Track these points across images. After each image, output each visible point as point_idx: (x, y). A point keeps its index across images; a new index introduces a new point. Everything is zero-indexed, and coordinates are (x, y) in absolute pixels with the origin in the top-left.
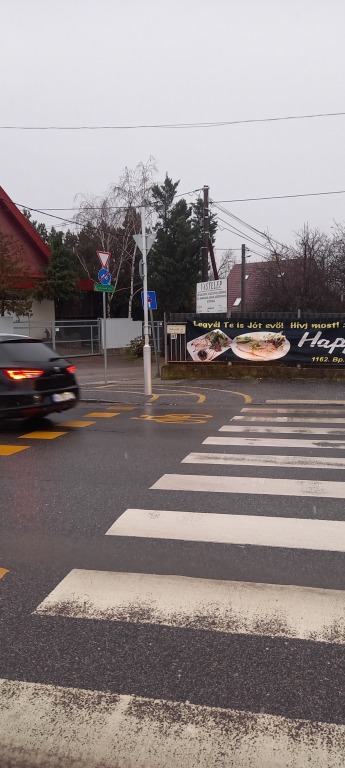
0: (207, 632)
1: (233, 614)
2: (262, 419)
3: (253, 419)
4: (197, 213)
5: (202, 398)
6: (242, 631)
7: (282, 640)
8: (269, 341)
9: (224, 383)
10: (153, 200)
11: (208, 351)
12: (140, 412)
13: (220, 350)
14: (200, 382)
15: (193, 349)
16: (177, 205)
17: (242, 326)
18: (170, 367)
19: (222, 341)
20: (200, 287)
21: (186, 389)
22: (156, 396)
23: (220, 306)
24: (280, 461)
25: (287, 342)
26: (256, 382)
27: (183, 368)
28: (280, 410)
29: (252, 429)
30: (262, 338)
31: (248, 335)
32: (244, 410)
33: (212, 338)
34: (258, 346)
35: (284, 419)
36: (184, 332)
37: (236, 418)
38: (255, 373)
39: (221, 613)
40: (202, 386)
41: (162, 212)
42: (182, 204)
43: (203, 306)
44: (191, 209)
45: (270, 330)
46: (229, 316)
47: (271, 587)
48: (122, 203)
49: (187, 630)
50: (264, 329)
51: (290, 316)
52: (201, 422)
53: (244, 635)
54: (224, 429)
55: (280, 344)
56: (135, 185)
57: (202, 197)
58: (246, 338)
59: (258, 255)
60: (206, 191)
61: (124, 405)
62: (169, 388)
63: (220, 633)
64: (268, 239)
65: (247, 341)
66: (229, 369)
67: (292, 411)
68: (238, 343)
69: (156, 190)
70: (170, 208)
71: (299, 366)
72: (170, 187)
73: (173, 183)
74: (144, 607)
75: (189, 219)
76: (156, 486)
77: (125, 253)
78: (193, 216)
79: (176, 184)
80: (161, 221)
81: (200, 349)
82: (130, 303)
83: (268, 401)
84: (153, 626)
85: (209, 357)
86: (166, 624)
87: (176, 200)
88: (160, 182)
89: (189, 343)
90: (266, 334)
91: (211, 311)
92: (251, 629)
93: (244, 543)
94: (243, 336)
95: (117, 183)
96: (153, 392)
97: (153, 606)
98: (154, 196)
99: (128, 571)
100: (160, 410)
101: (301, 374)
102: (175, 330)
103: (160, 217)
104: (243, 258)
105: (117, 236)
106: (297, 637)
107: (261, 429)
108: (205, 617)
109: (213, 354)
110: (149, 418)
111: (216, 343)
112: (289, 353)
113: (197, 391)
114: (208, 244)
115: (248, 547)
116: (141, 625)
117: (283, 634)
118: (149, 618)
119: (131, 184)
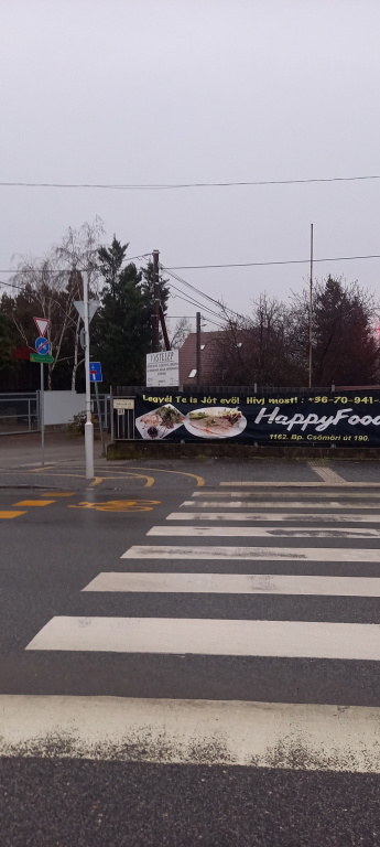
0: (137, 763)
1: (167, 739)
2: (214, 504)
3: (205, 504)
4: (148, 278)
5: (151, 481)
6: (176, 760)
7: (219, 767)
8: (224, 418)
9: (175, 463)
10: (99, 263)
11: (158, 427)
12: (80, 498)
13: (172, 427)
14: (149, 462)
15: (142, 425)
16: (126, 269)
17: (195, 401)
18: (116, 446)
19: (173, 417)
20: (150, 358)
21: (134, 471)
22: (98, 480)
23: (171, 379)
24: (230, 553)
25: (243, 418)
26: (210, 461)
27: (131, 447)
28: (234, 494)
29: (203, 516)
30: (216, 414)
31: (202, 410)
32: (196, 494)
33: (163, 414)
34: (213, 422)
35: (238, 504)
36: (132, 407)
37: (187, 503)
38: (210, 452)
39: (153, 739)
40: (152, 467)
41: (109, 276)
42: (131, 268)
43: (153, 379)
44: (141, 273)
45: (225, 405)
46: (181, 390)
47: (211, 704)
48: (65, 265)
49: (113, 763)
50: (218, 404)
51: (246, 389)
52: (148, 509)
53: (177, 765)
54: (172, 516)
55: (236, 420)
56: (80, 247)
57: (152, 262)
58: (200, 414)
59: (213, 324)
60: (156, 256)
61: (61, 491)
62: (114, 469)
63: (150, 764)
64: (223, 307)
65: (201, 417)
66: (181, 447)
67: (247, 494)
68: (191, 419)
69: (102, 252)
70: (118, 273)
71: (256, 444)
72: (118, 250)
73: (122, 245)
74: (65, 737)
75: (139, 284)
76: (89, 588)
77: (68, 319)
78: (143, 281)
79: (125, 247)
80: (109, 285)
81: (149, 425)
82: (74, 374)
83: (222, 484)
84: (73, 761)
85: (160, 434)
86: (88, 757)
87: (124, 264)
88: (108, 245)
89: (138, 420)
90: (222, 409)
91: (162, 385)
92: (186, 756)
93: (184, 652)
94: (196, 412)
95: (60, 244)
96: (96, 474)
97: (74, 736)
98: (100, 259)
99: (49, 694)
100: (102, 496)
101: (258, 453)
102: (123, 405)
103: (107, 281)
104: (199, 327)
105: (60, 301)
106: (237, 763)
107: (213, 516)
108: (134, 746)
109: (164, 431)
110: (89, 505)
111: (168, 418)
112: (246, 430)
113: (146, 473)
114: (159, 313)
115: (189, 656)
116: (58, 760)
117: (222, 761)
118: (68, 751)
119: (75, 245)
